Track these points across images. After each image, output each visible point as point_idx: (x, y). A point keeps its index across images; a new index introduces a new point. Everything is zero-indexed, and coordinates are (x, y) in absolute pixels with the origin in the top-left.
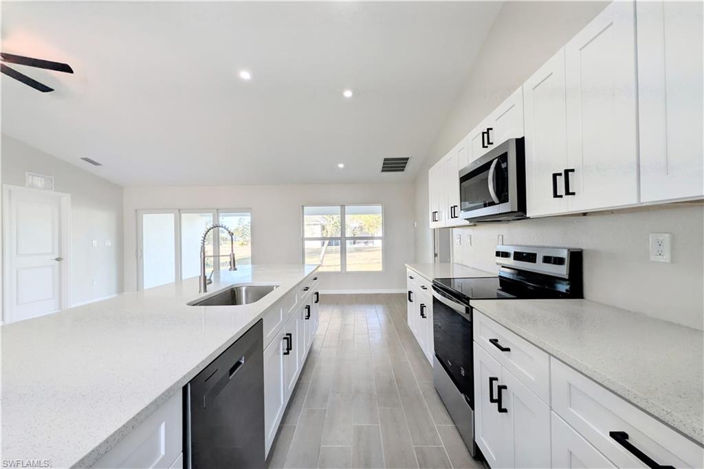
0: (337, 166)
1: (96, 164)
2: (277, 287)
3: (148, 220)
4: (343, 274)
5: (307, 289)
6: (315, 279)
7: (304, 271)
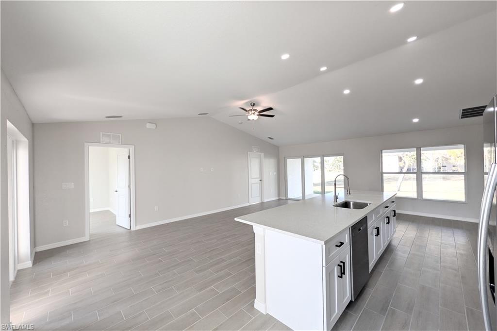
0: (412, 121)
1: (272, 139)
2: (370, 204)
3: (290, 162)
4: (419, 200)
5: (387, 207)
6: (393, 202)
7: (383, 197)
